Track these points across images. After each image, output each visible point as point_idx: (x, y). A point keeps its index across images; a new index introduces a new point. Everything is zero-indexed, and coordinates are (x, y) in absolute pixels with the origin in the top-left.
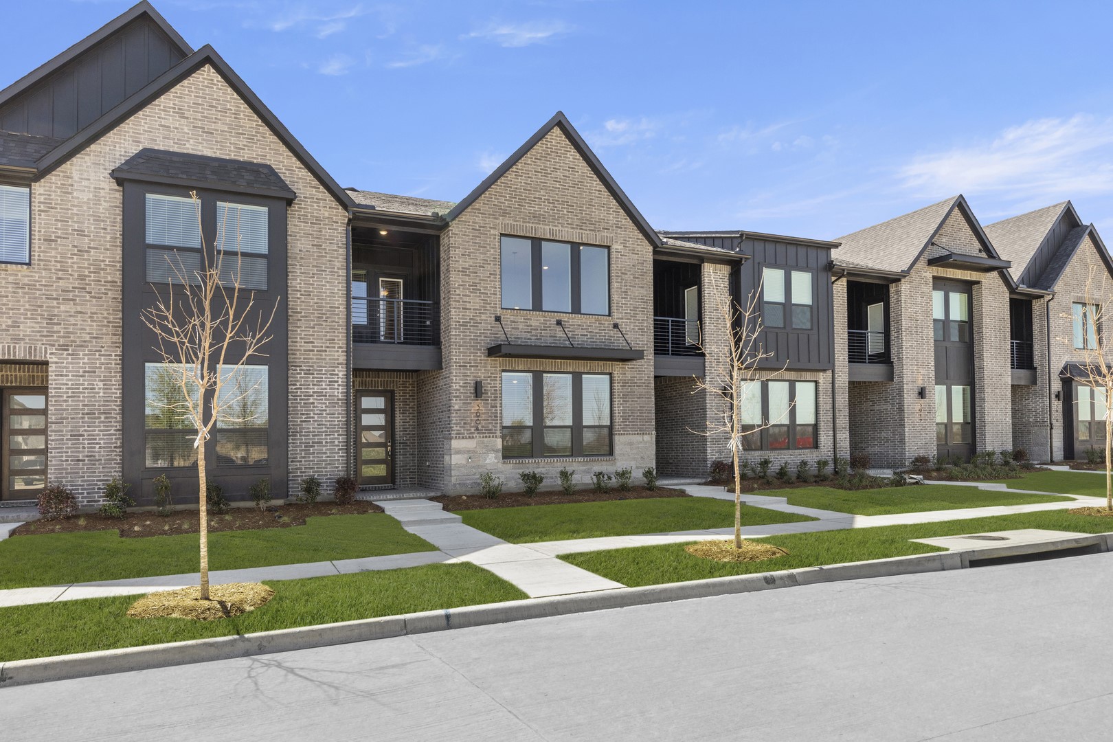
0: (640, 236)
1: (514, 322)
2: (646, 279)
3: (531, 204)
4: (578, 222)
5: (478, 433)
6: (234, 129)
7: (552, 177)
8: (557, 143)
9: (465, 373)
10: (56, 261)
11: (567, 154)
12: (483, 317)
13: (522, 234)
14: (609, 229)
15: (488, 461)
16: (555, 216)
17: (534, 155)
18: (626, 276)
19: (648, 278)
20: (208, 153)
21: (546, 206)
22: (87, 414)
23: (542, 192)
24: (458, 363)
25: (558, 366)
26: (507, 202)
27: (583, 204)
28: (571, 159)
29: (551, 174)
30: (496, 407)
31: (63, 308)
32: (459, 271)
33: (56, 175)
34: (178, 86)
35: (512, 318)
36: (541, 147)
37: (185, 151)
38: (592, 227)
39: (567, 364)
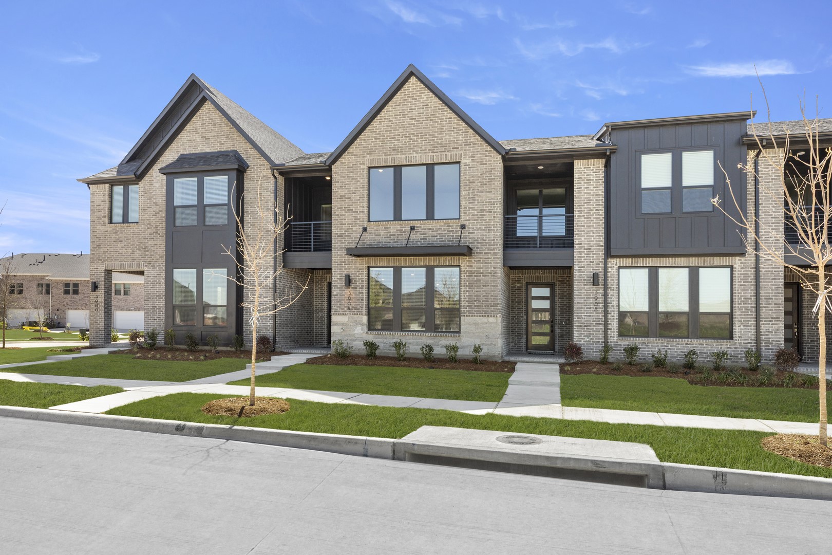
0: (489, 148)
1: (377, 230)
2: (494, 184)
3: (391, 141)
4: (429, 147)
5: (349, 312)
6: (219, 133)
7: (409, 117)
8: (414, 89)
9: (341, 269)
10: (147, 220)
11: (421, 96)
12: (354, 229)
13: (384, 165)
14: (458, 148)
15: (356, 332)
16: (410, 146)
17: (394, 103)
18: (474, 184)
19: (496, 183)
20: (208, 150)
21: (404, 140)
22: (158, 296)
23: (401, 130)
24: (336, 262)
25: (411, 261)
26: (373, 143)
27: (435, 132)
28: (425, 99)
29: (407, 114)
30: (363, 293)
31: (150, 243)
32: (338, 198)
33: (147, 177)
34: (195, 117)
35: (375, 228)
36: (400, 95)
37: (198, 152)
38: (443, 149)
39: (419, 260)
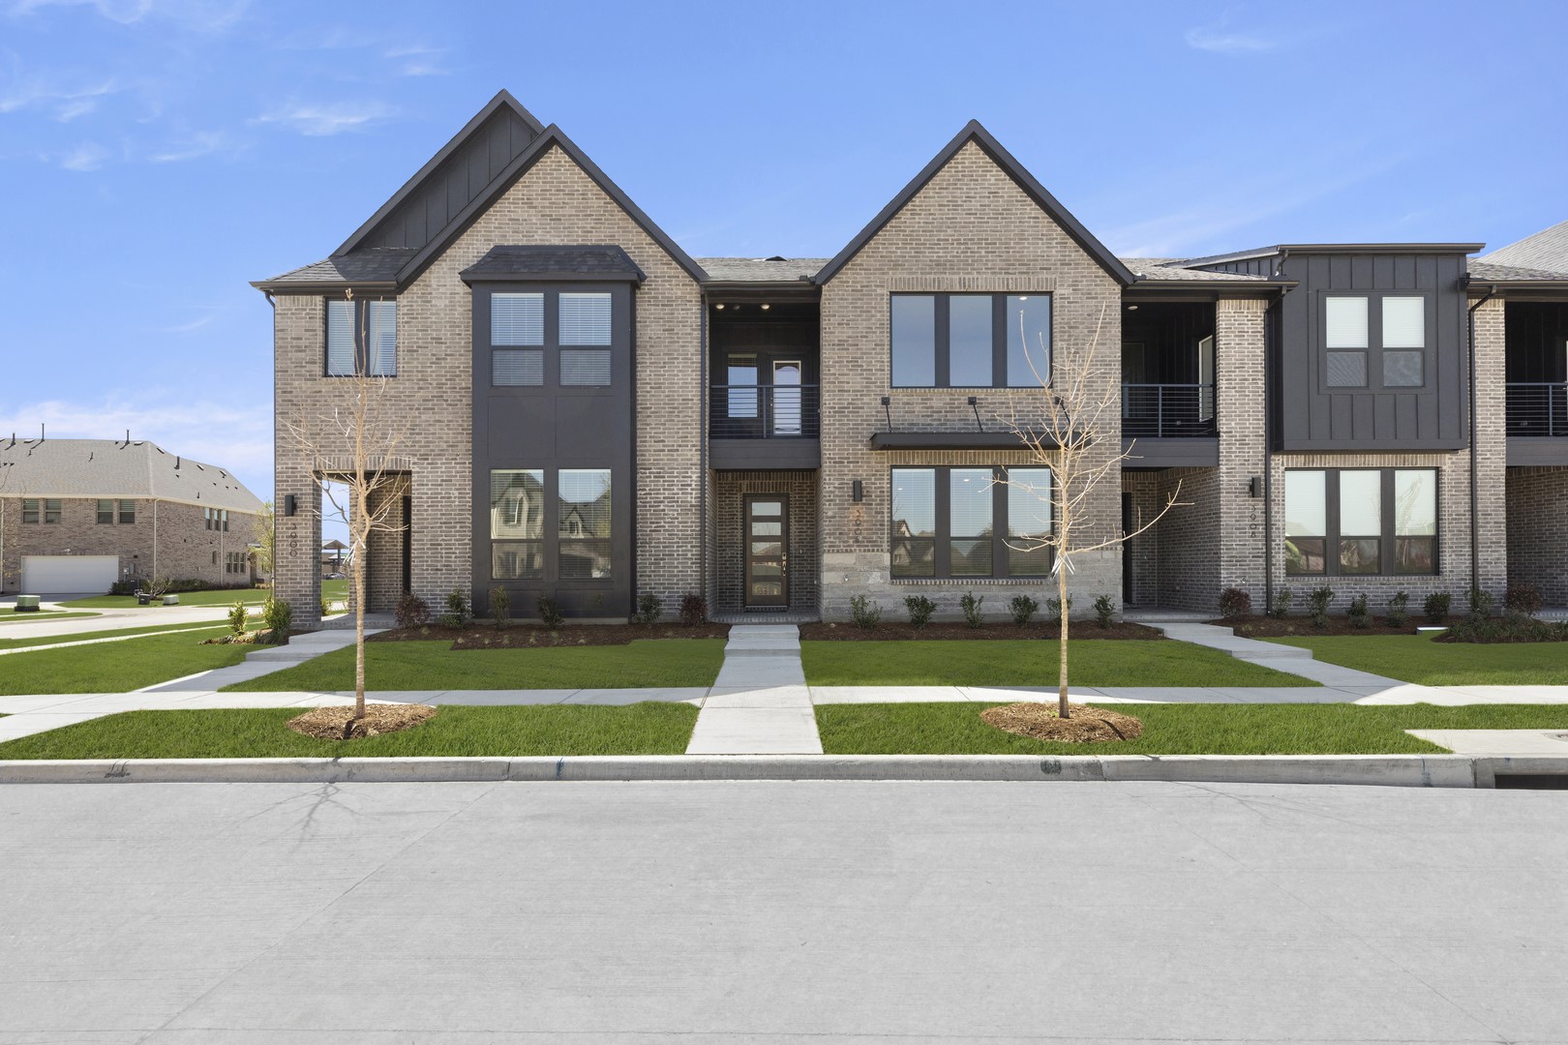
0: (1101, 272)
1: (908, 404)
2: (1110, 332)
3: (933, 248)
4: (1000, 264)
5: (858, 546)
6: (581, 211)
7: (964, 210)
8: (972, 163)
9: (841, 471)
10: (418, 371)
11: (986, 176)
12: (866, 399)
13: (920, 290)
14: (1050, 269)
15: (870, 581)
16: (967, 261)
17: (937, 184)
18: (1077, 331)
19: (1113, 331)
20: (556, 242)
21: (955, 248)
22: (445, 523)
23: (949, 232)
24: (832, 459)
25: (970, 458)
26: (899, 251)
27: (1011, 239)
28: (993, 181)
29: (962, 205)
30: (883, 513)
31: (423, 417)
32: (833, 345)
33: (417, 285)
34: (526, 175)
35: (905, 399)
36: (948, 172)
37: (534, 243)
38: (1024, 269)
39: (983, 455)
